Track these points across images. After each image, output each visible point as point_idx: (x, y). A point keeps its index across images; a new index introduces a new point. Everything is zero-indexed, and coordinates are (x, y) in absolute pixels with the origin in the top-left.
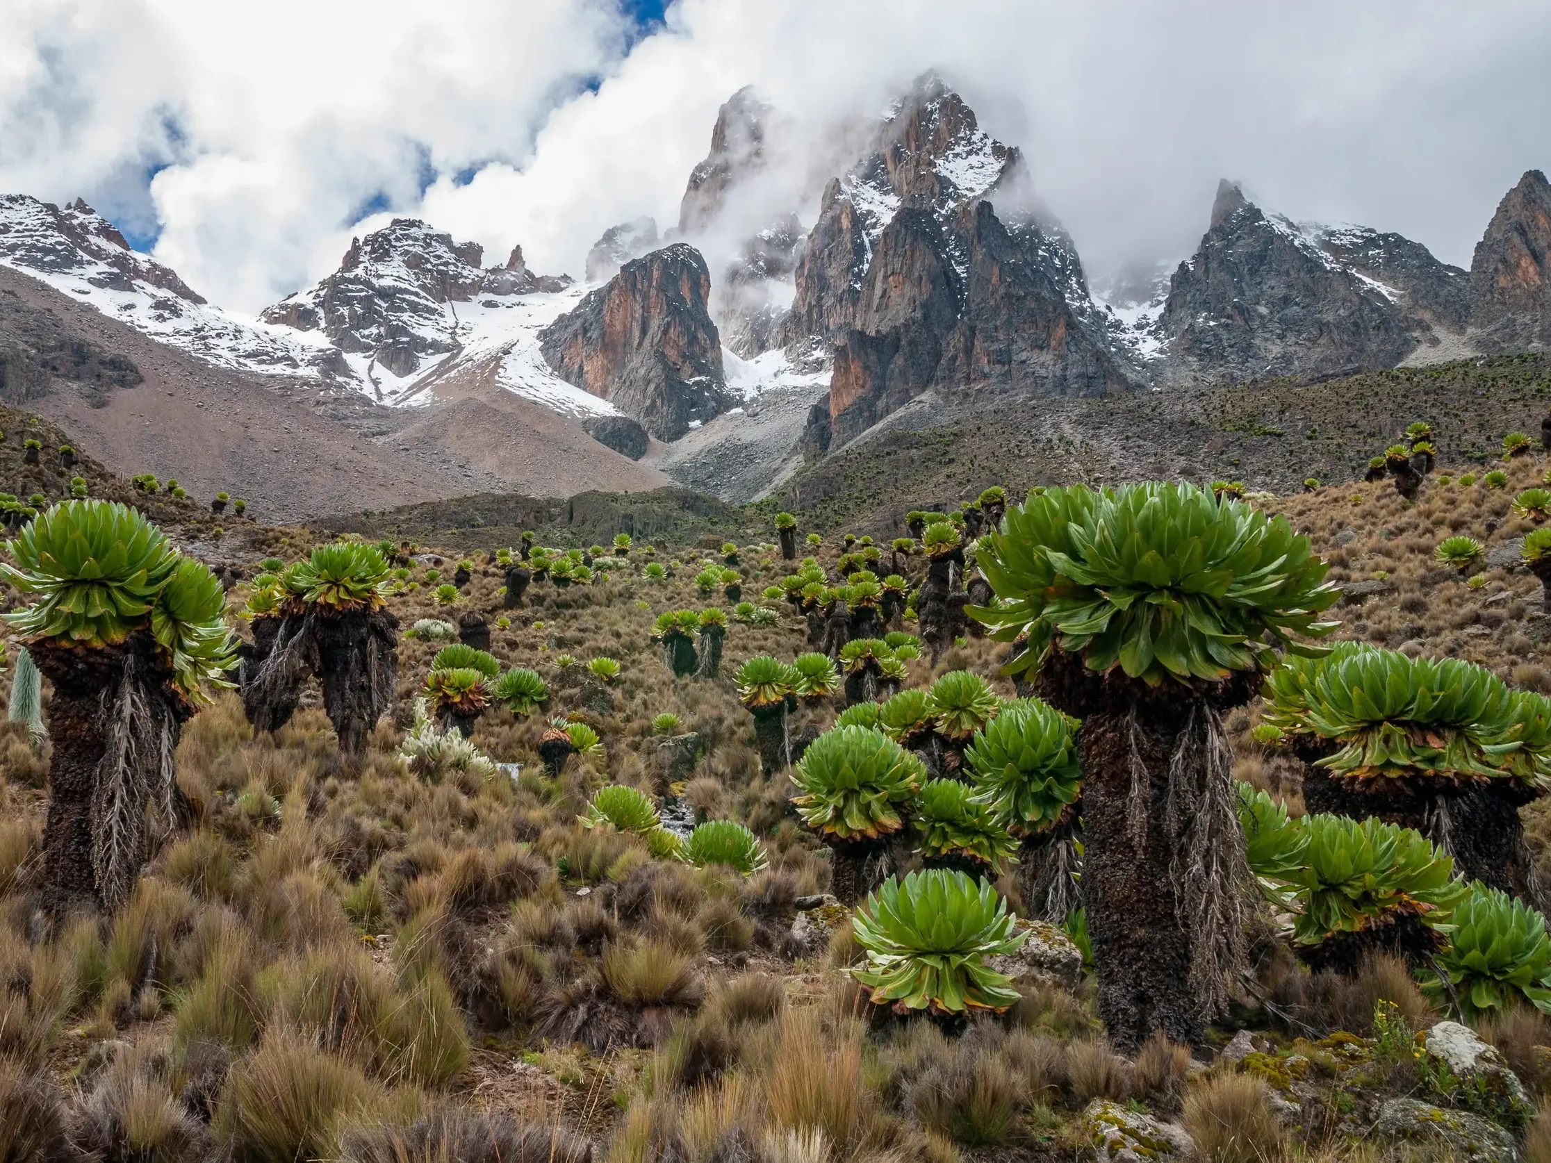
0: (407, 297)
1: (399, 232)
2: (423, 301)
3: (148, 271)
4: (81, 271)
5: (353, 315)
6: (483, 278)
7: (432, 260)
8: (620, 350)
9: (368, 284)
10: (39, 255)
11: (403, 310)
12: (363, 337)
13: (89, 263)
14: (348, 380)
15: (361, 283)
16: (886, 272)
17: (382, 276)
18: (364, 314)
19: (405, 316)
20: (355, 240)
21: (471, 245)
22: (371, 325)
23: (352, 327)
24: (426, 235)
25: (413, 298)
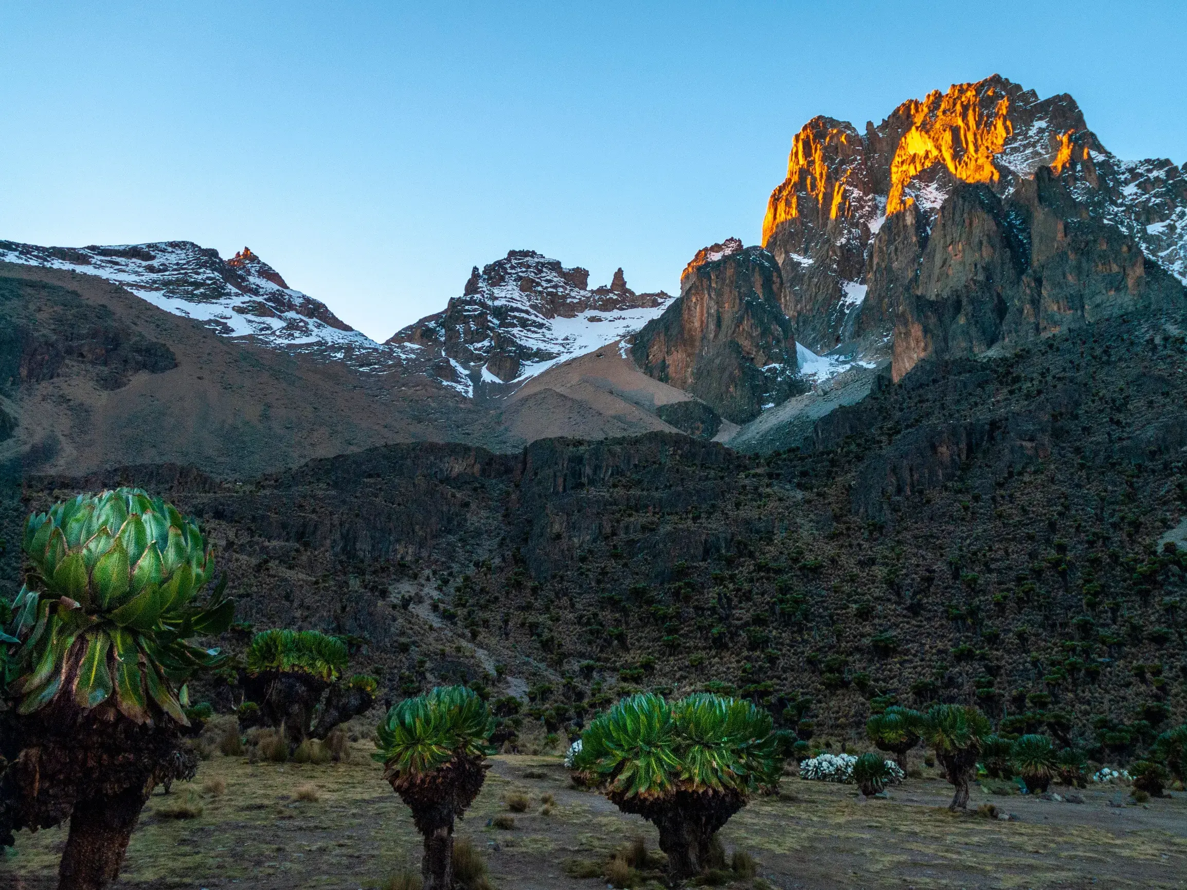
0: (517, 314)
1: (514, 262)
2: (533, 317)
3: (302, 305)
4: (228, 301)
5: (467, 331)
6: (588, 298)
7: (544, 284)
8: (697, 344)
9: (483, 305)
10: (190, 288)
11: (514, 326)
12: (476, 349)
13: (237, 295)
14: (454, 384)
15: (476, 304)
16: (945, 242)
17: (497, 298)
18: (477, 329)
19: (515, 331)
20: (475, 269)
21: (577, 270)
22: (484, 340)
23: (466, 342)
24: (538, 263)
25: (525, 316)
